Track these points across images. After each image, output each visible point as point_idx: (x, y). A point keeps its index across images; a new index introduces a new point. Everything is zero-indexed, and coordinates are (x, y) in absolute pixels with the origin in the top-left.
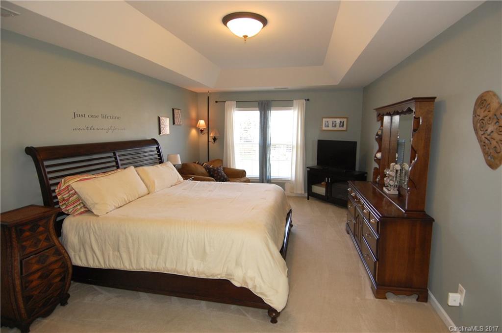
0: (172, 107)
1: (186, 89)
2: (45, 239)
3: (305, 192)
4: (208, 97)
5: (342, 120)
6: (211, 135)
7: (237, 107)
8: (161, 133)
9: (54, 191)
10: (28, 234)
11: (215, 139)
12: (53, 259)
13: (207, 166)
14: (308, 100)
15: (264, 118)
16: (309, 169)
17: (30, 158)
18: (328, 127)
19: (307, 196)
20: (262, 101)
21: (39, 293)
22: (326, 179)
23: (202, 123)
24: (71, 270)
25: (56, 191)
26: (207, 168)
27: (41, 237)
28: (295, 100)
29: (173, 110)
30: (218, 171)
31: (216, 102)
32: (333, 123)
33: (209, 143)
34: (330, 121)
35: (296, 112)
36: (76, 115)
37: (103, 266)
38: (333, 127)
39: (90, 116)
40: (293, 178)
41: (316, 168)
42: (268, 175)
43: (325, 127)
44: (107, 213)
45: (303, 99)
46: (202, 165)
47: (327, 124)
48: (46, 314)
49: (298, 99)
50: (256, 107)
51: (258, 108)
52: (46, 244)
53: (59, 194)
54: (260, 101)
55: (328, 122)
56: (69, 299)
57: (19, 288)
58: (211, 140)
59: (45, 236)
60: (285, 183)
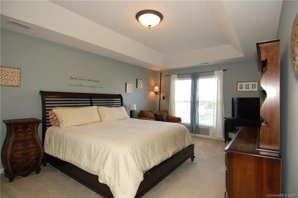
0: (137, 78)
1: (149, 70)
2: (31, 135)
3: (224, 138)
4: (161, 73)
5: (254, 83)
6: (162, 95)
7: (178, 78)
8: (127, 92)
9: (48, 113)
10: (21, 130)
11: (164, 98)
12: (32, 146)
13: (156, 113)
14: (226, 70)
15: (194, 84)
16: (225, 120)
17: (40, 96)
18: (242, 88)
19: (224, 140)
20: (193, 73)
21: (21, 162)
22: (237, 127)
23: (157, 88)
24: (42, 155)
25: (49, 113)
26: (155, 115)
27: (28, 133)
28: (216, 70)
29: (137, 80)
30: (161, 117)
31: (166, 76)
32: (246, 86)
33: (161, 100)
34: (244, 84)
35: (217, 79)
36: (72, 78)
37: (54, 156)
38: (246, 88)
39: (80, 79)
40: (215, 126)
41: (231, 119)
42: (196, 122)
43: (240, 88)
44: (67, 127)
45: (222, 70)
46: (152, 113)
47: (241, 86)
48: (26, 175)
49: (217, 70)
50: (190, 77)
51: (190, 78)
52: (30, 137)
53: (51, 115)
54: (192, 73)
55: (242, 85)
56: (41, 171)
57: (9, 156)
58: (162, 98)
59: (31, 133)
60: (209, 129)
